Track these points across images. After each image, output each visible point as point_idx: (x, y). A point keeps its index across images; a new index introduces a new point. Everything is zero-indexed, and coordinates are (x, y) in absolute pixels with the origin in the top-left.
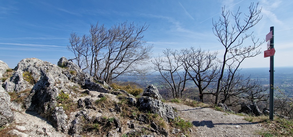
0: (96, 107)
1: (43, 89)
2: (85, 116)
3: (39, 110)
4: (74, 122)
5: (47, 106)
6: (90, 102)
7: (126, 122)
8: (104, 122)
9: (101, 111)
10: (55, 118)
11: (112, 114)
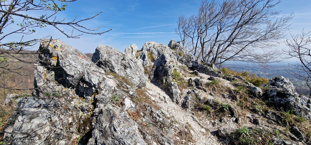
0: (207, 89)
1: (162, 65)
2: (196, 95)
3: (159, 82)
4: (186, 98)
5: (165, 80)
6: (200, 83)
7: (245, 115)
8: (217, 106)
9: (213, 94)
10: (171, 90)
11: (226, 100)
